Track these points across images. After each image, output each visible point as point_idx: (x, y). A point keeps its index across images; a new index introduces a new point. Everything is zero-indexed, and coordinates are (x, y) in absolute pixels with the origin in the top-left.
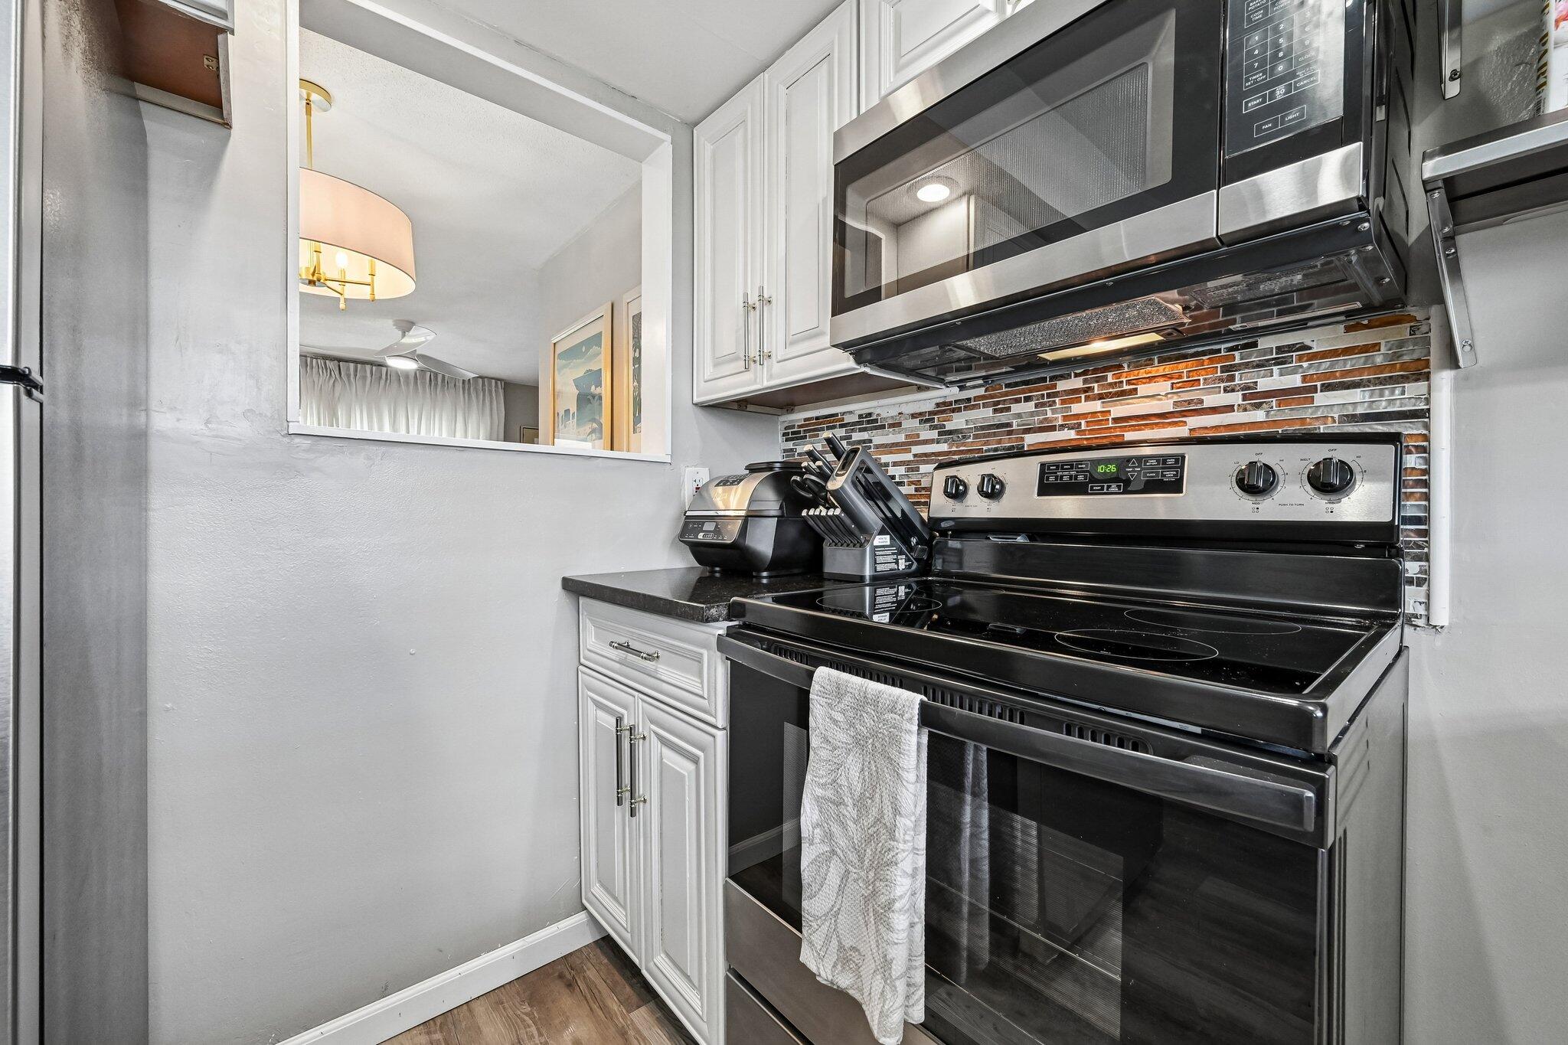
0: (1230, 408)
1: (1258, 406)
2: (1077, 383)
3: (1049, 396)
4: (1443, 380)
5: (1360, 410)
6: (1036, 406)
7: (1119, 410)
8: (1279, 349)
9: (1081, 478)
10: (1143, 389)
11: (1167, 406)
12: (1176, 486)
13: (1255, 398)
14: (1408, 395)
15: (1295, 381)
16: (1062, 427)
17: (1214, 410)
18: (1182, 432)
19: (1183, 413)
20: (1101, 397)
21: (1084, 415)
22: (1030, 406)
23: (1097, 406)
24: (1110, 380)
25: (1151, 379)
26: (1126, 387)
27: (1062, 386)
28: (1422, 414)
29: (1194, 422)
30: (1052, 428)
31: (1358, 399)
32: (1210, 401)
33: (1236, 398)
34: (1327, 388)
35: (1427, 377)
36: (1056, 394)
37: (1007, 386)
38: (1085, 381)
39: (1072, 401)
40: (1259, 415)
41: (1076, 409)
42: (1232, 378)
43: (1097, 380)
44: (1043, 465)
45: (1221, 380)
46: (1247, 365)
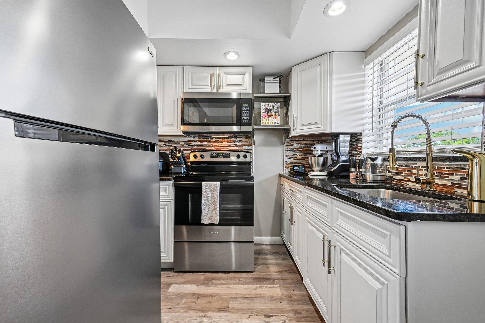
0: (234, 147)
1: (237, 147)
2: (214, 140)
3: (210, 142)
4: (253, 146)
5: (247, 149)
6: (208, 143)
7: (220, 145)
8: (239, 140)
9: (217, 155)
10: (224, 143)
11: (227, 145)
12: (230, 157)
13: (237, 146)
14: (250, 148)
15: (241, 144)
16: (212, 147)
17: (232, 147)
18: (228, 149)
19: (229, 147)
20: (218, 143)
21: (215, 145)
22: (206, 143)
23: (217, 144)
24: (219, 141)
25: (225, 141)
26: (221, 142)
27: (212, 140)
28: (252, 150)
29: (230, 148)
30: (210, 147)
31: (246, 147)
32: (232, 145)
33: (235, 146)
34: (244, 145)
35: (252, 146)
36: (211, 142)
37: (202, 139)
38: (215, 140)
39: (213, 143)
40: (237, 148)
41: (214, 144)
42: (234, 143)
43: (217, 140)
44: (211, 153)
45: (233, 143)
46: (236, 141)
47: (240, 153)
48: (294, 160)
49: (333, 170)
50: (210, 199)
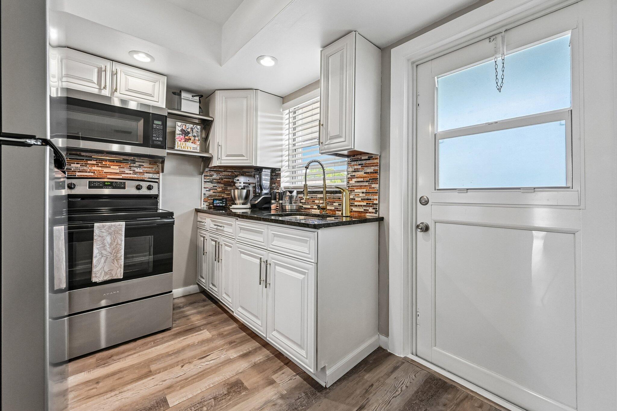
0: (131, 174)
1: (135, 174)
2: (95, 162)
3: (85, 164)
4: (161, 174)
5: (151, 177)
6: (81, 166)
7: (106, 170)
8: (139, 165)
9: (101, 185)
10: (112, 167)
11: (118, 171)
12: (124, 188)
13: (135, 173)
14: (156, 176)
15: (141, 171)
16: (89, 172)
17: (127, 174)
18: (121, 177)
19: (121, 173)
20: (101, 167)
21: (96, 170)
22: (79, 165)
23: (100, 169)
24: (103, 163)
25: (114, 165)
26: (108, 166)
27: (89, 162)
28: (158, 179)
29: (123, 175)
30: (87, 172)
31: (151, 175)
32: (127, 172)
33: (131, 172)
34: (146, 173)
35: (159, 174)
36: (88, 164)
37: (69, 159)
38: (96, 162)
39: (92, 166)
40: (136, 176)
41: (94, 168)
42: (131, 168)
43: (100, 163)
44: (89, 182)
45: (129, 168)
46: (134, 167)
47: (141, 183)
48: (213, 192)
49: (256, 202)
50: (108, 246)
